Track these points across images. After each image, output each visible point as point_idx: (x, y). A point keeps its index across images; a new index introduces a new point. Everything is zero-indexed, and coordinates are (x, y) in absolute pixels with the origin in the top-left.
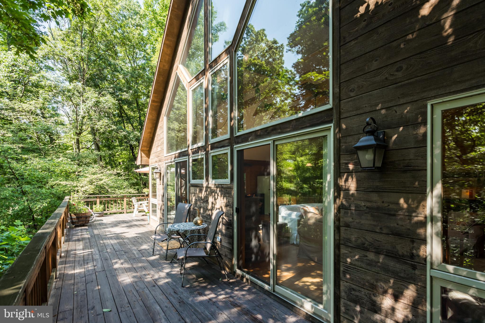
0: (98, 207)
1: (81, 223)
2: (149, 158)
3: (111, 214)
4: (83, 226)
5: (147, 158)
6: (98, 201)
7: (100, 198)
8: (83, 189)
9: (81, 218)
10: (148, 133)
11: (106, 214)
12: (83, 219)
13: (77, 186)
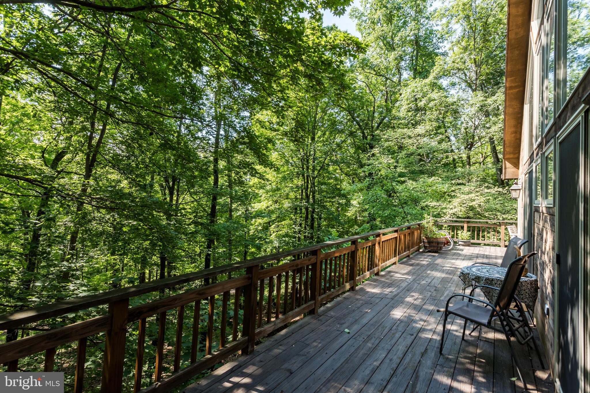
0: (464, 235)
1: (432, 248)
2: (518, 169)
3: (485, 245)
4: (436, 252)
5: (514, 170)
6: (465, 226)
7: (468, 222)
8: (451, 212)
9: (433, 243)
10: (512, 134)
11: (479, 244)
12: (434, 244)
13: (446, 208)
